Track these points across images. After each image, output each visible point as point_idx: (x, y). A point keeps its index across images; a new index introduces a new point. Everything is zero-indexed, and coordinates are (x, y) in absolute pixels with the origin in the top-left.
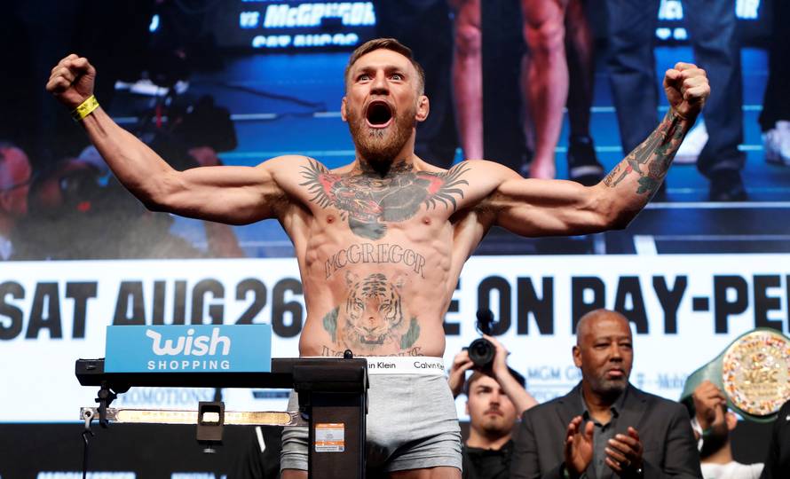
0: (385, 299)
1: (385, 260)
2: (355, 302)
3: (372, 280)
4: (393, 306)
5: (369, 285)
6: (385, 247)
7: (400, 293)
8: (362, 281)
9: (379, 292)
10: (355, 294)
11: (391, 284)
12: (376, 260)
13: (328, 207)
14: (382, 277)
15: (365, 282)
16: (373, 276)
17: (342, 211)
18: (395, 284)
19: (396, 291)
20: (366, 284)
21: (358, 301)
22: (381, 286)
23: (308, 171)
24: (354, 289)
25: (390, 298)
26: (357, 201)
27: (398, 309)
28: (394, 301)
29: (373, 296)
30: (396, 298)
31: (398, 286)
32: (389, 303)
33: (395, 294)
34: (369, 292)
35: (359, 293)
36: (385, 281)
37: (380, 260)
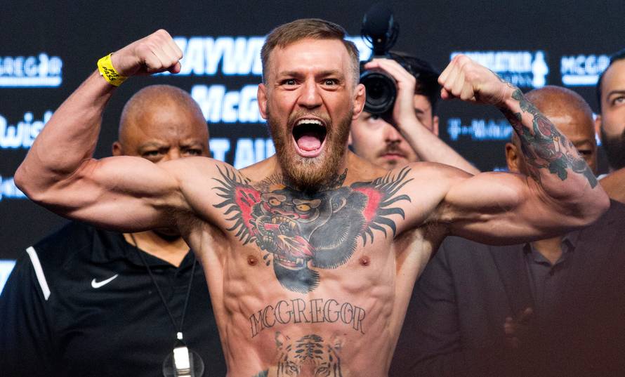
0: (321, 361)
1: (320, 319)
2: (287, 366)
3: (306, 341)
4: (332, 369)
5: (303, 347)
6: (319, 302)
7: (340, 355)
8: (294, 343)
9: (314, 354)
10: (286, 357)
11: (329, 346)
12: (309, 319)
13: (249, 243)
14: (318, 339)
15: (298, 343)
16: (306, 337)
17: (265, 252)
18: (333, 346)
19: (334, 353)
20: (300, 346)
21: (291, 365)
22: (317, 348)
23: (222, 186)
24: (285, 352)
25: (327, 360)
26: (282, 237)
27: (337, 372)
28: (332, 364)
29: (308, 358)
30: (335, 360)
31: (336, 348)
32: (326, 366)
33: (333, 356)
34: (303, 354)
35: (292, 356)
36: (320, 343)
37: (315, 320)
